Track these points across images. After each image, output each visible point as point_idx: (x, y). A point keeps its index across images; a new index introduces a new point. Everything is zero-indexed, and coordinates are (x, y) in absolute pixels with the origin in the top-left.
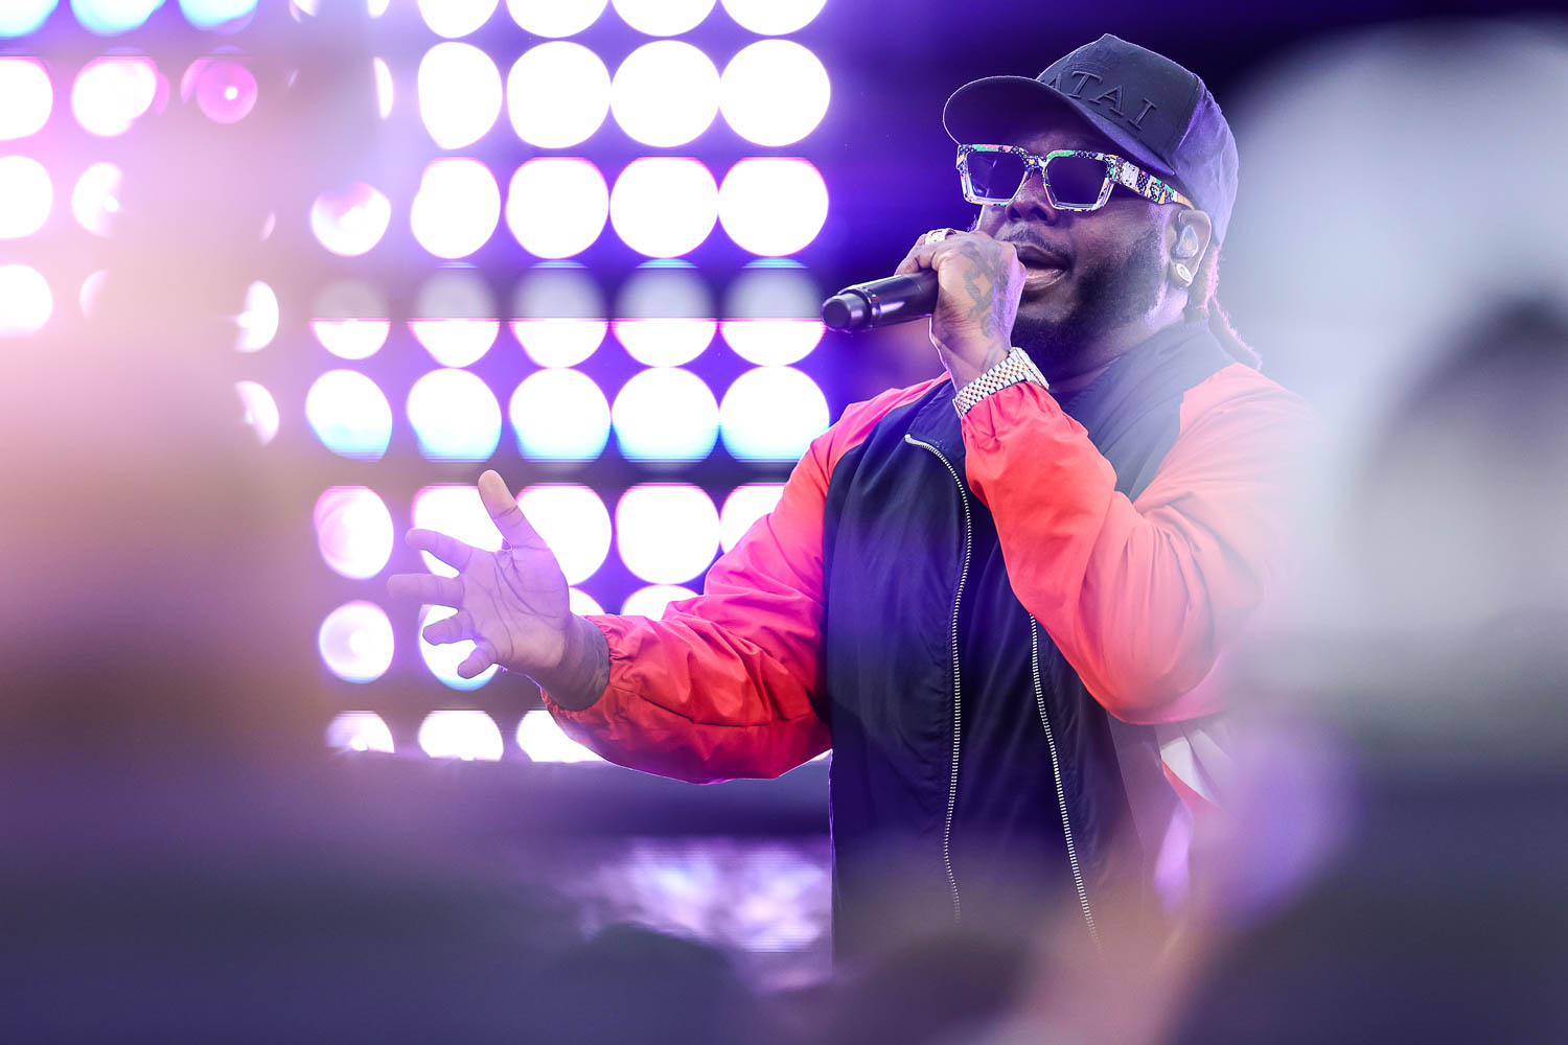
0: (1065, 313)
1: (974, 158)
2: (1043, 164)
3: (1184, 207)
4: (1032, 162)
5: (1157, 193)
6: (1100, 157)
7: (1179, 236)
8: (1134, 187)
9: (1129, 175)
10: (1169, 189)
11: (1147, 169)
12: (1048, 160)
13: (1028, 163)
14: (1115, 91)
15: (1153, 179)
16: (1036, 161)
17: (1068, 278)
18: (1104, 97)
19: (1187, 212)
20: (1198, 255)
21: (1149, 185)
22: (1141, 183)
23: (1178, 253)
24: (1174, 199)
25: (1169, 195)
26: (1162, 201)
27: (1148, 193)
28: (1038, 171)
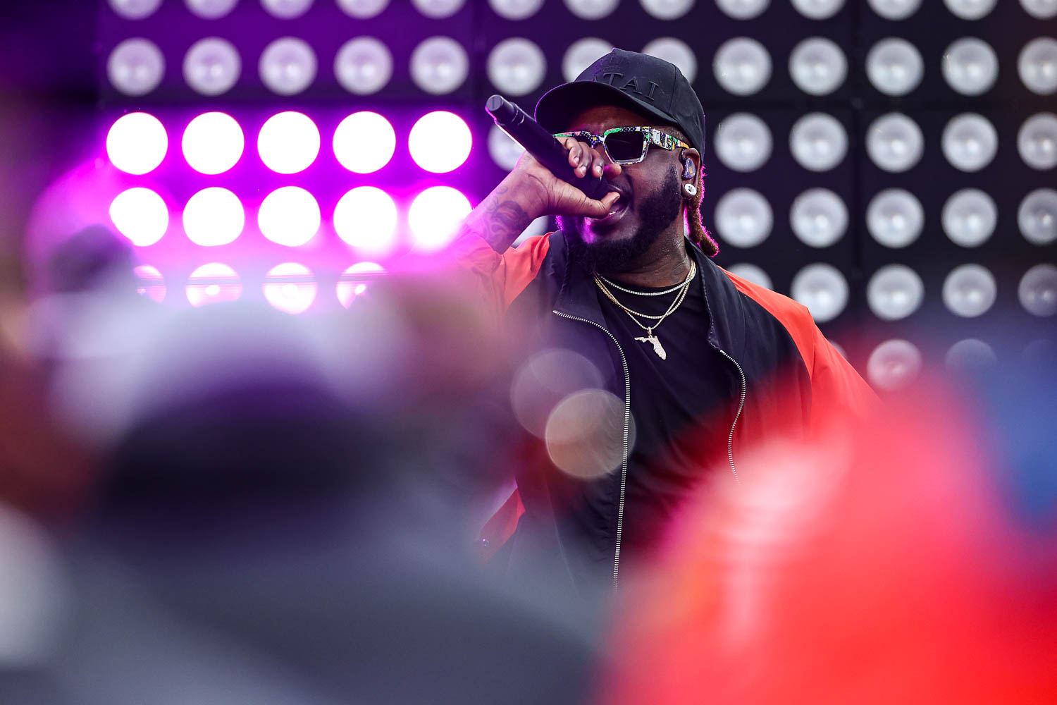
0: (635, 231)
2: (603, 139)
3: (684, 148)
4: (595, 139)
5: (670, 144)
6: (638, 129)
7: (684, 167)
8: (659, 143)
9: (656, 137)
12: (605, 137)
13: (592, 140)
14: (633, 81)
15: (667, 136)
16: (598, 138)
17: (632, 209)
18: (627, 86)
19: (685, 151)
20: (696, 175)
21: (666, 140)
22: (662, 139)
23: (687, 177)
24: (679, 145)
25: (677, 144)
27: (666, 145)
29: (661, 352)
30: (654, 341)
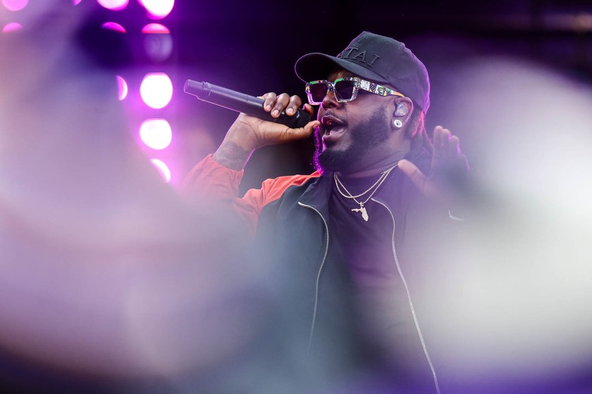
0: (347, 146)
1: (312, 87)
7: (396, 108)
8: (369, 90)
9: (365, 85)
10: (389, 90)
11: (374, 82)
12: (335, 84)
13: (328, 86)
14: (363, 53)
15: (378, 86)
16: (331, 84)
21: (377, 89)
22: (372, 87)
23: (397, 115)
24: (392, 93)
25: (389, 92)
26: (385, 94)
27: (377, 92)
28: (331, 88)
30: (363, 210)
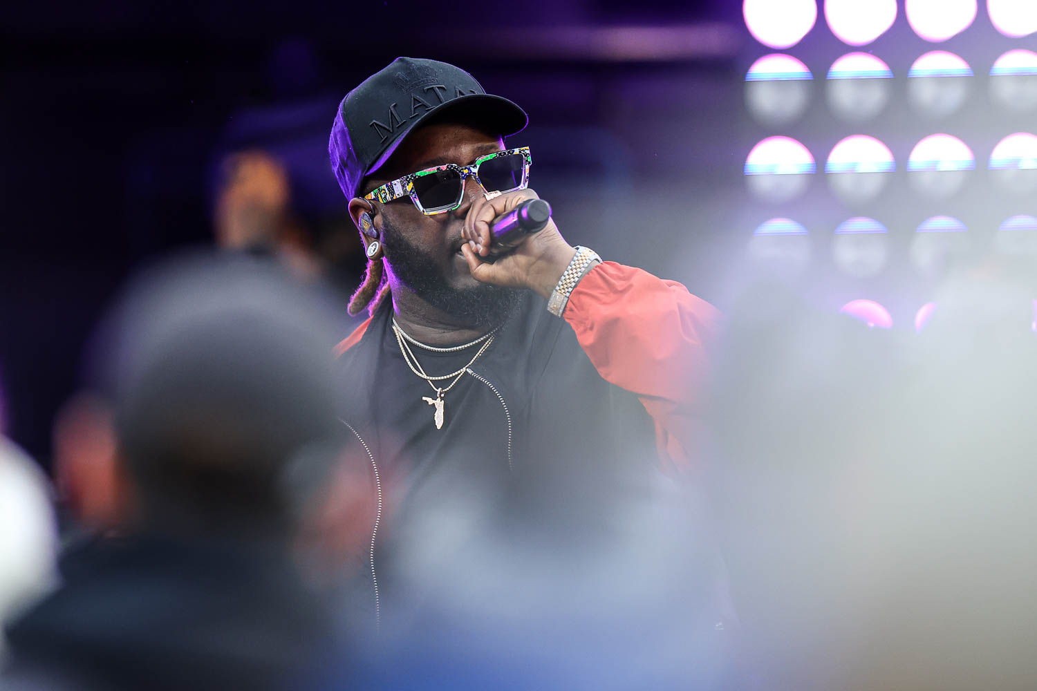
28: (472, 176)
29: (439, 420)
30: (439, 404)
